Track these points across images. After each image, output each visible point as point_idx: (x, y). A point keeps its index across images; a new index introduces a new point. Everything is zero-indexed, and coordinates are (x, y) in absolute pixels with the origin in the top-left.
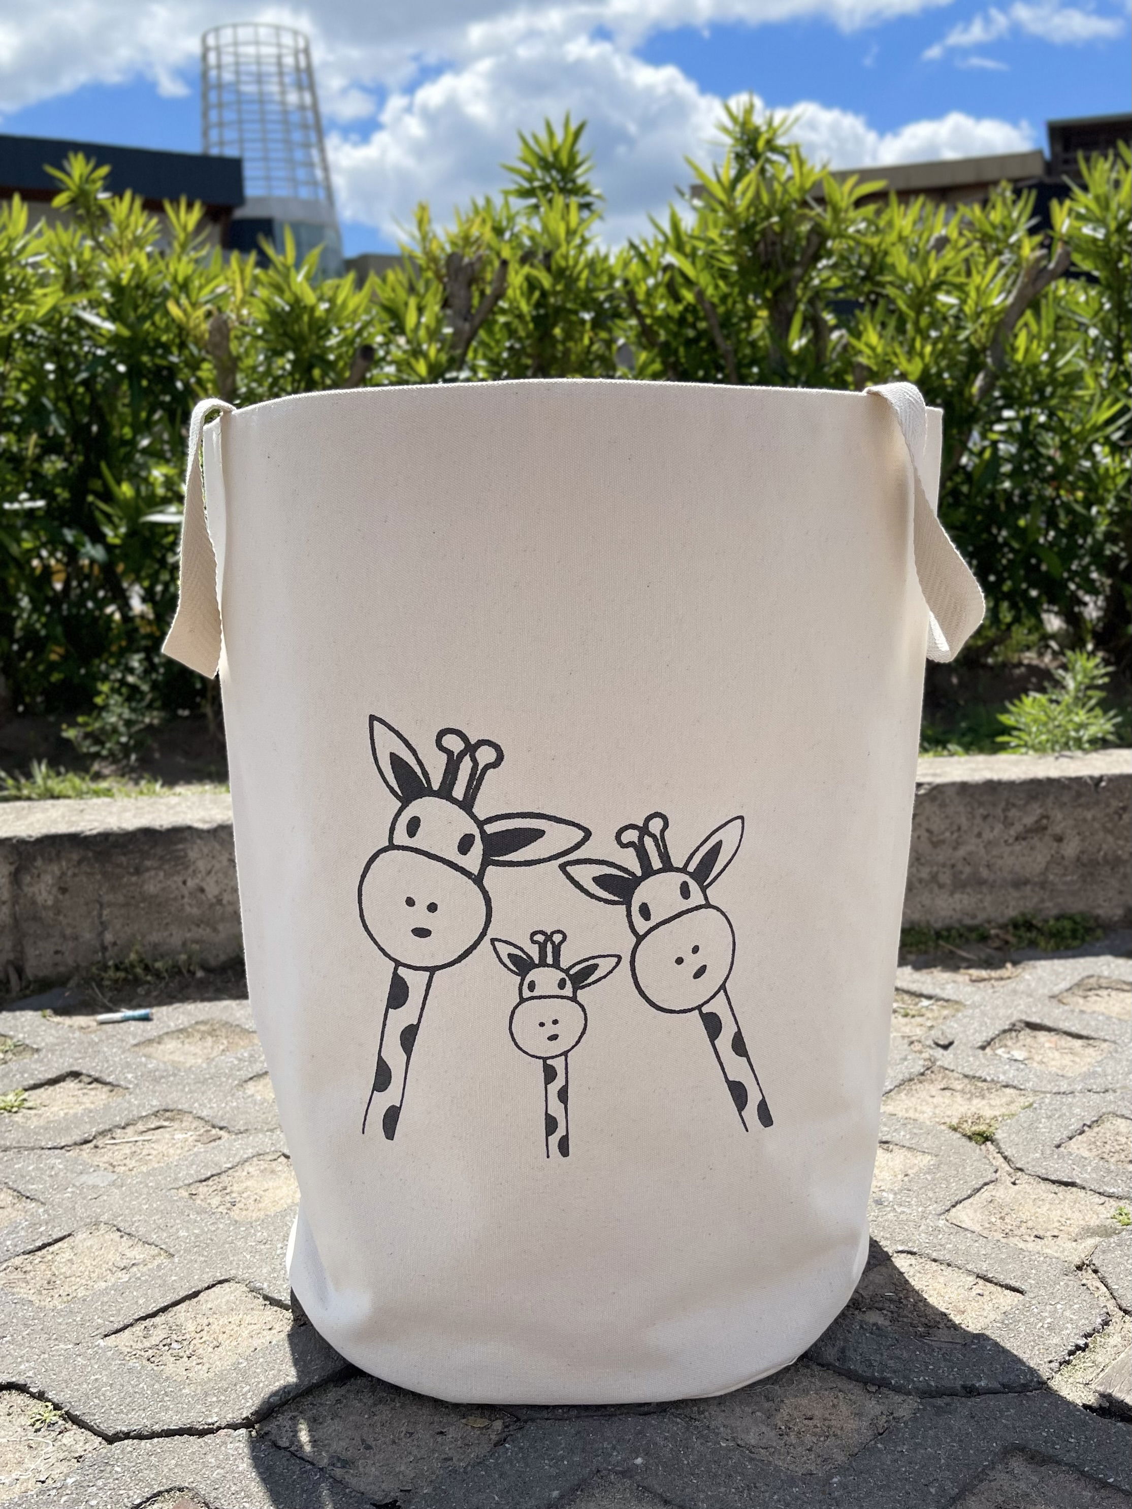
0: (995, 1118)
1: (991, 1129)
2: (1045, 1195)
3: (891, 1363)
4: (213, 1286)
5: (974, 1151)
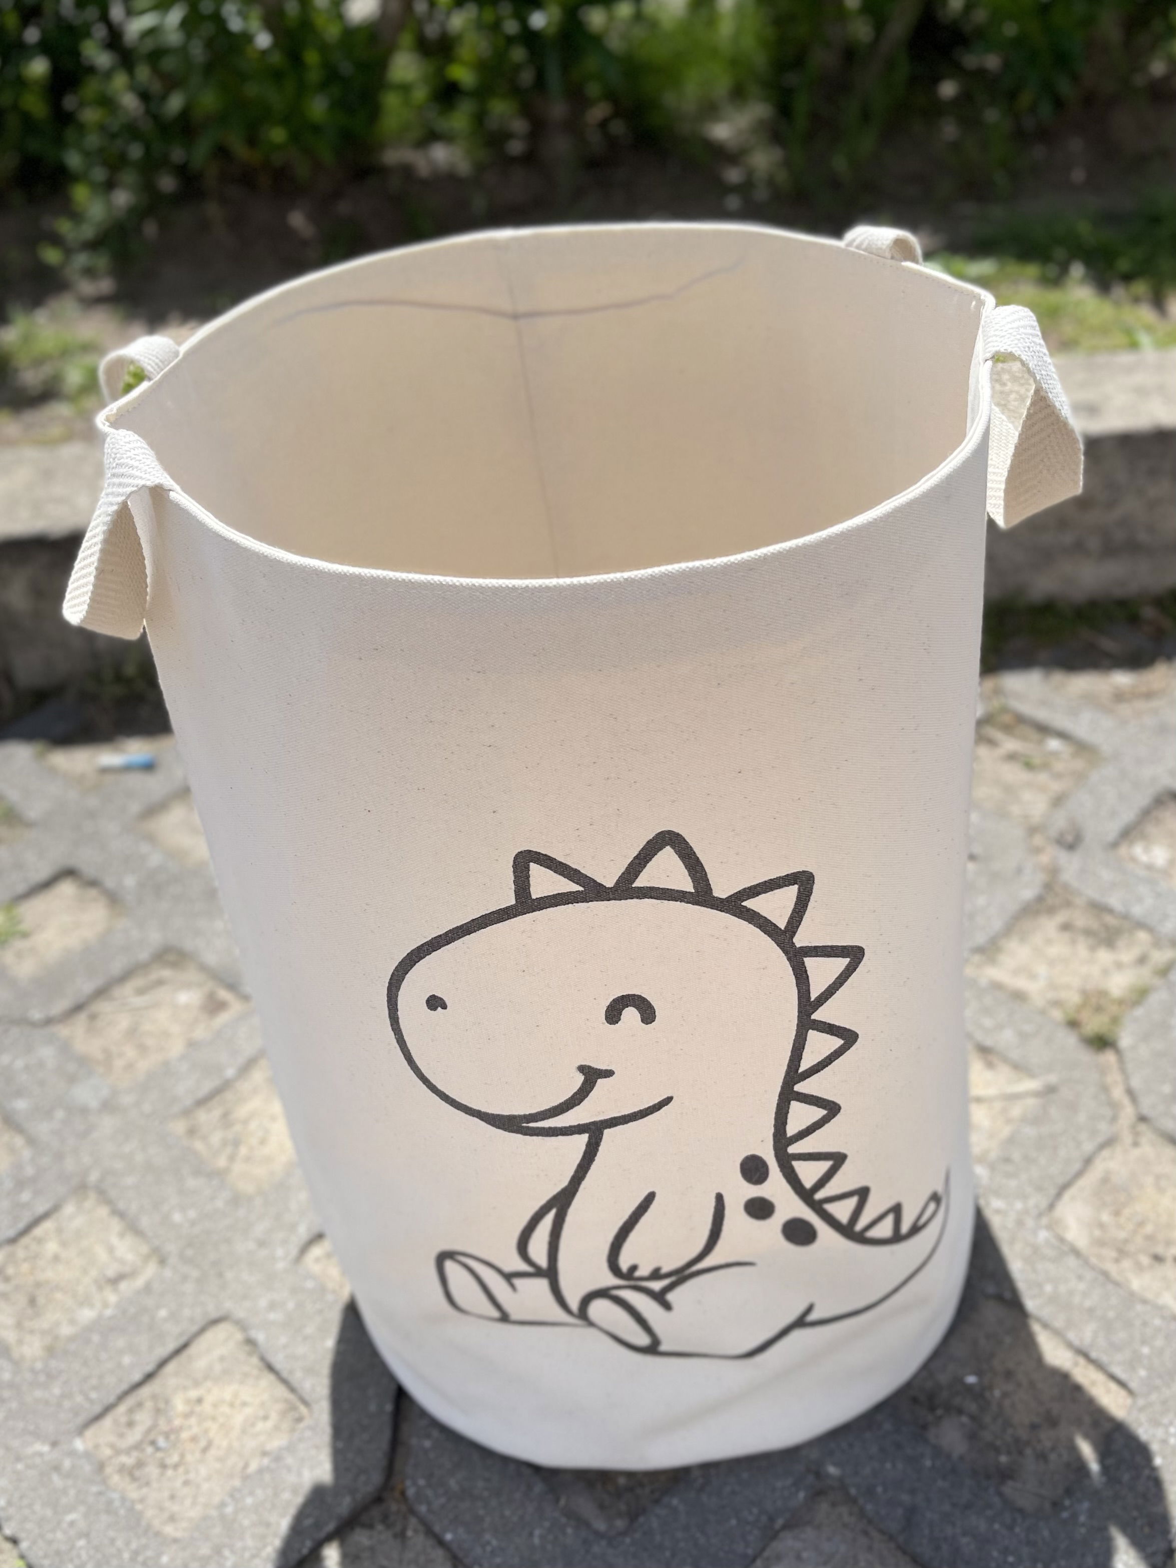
1: (1114, 1023)
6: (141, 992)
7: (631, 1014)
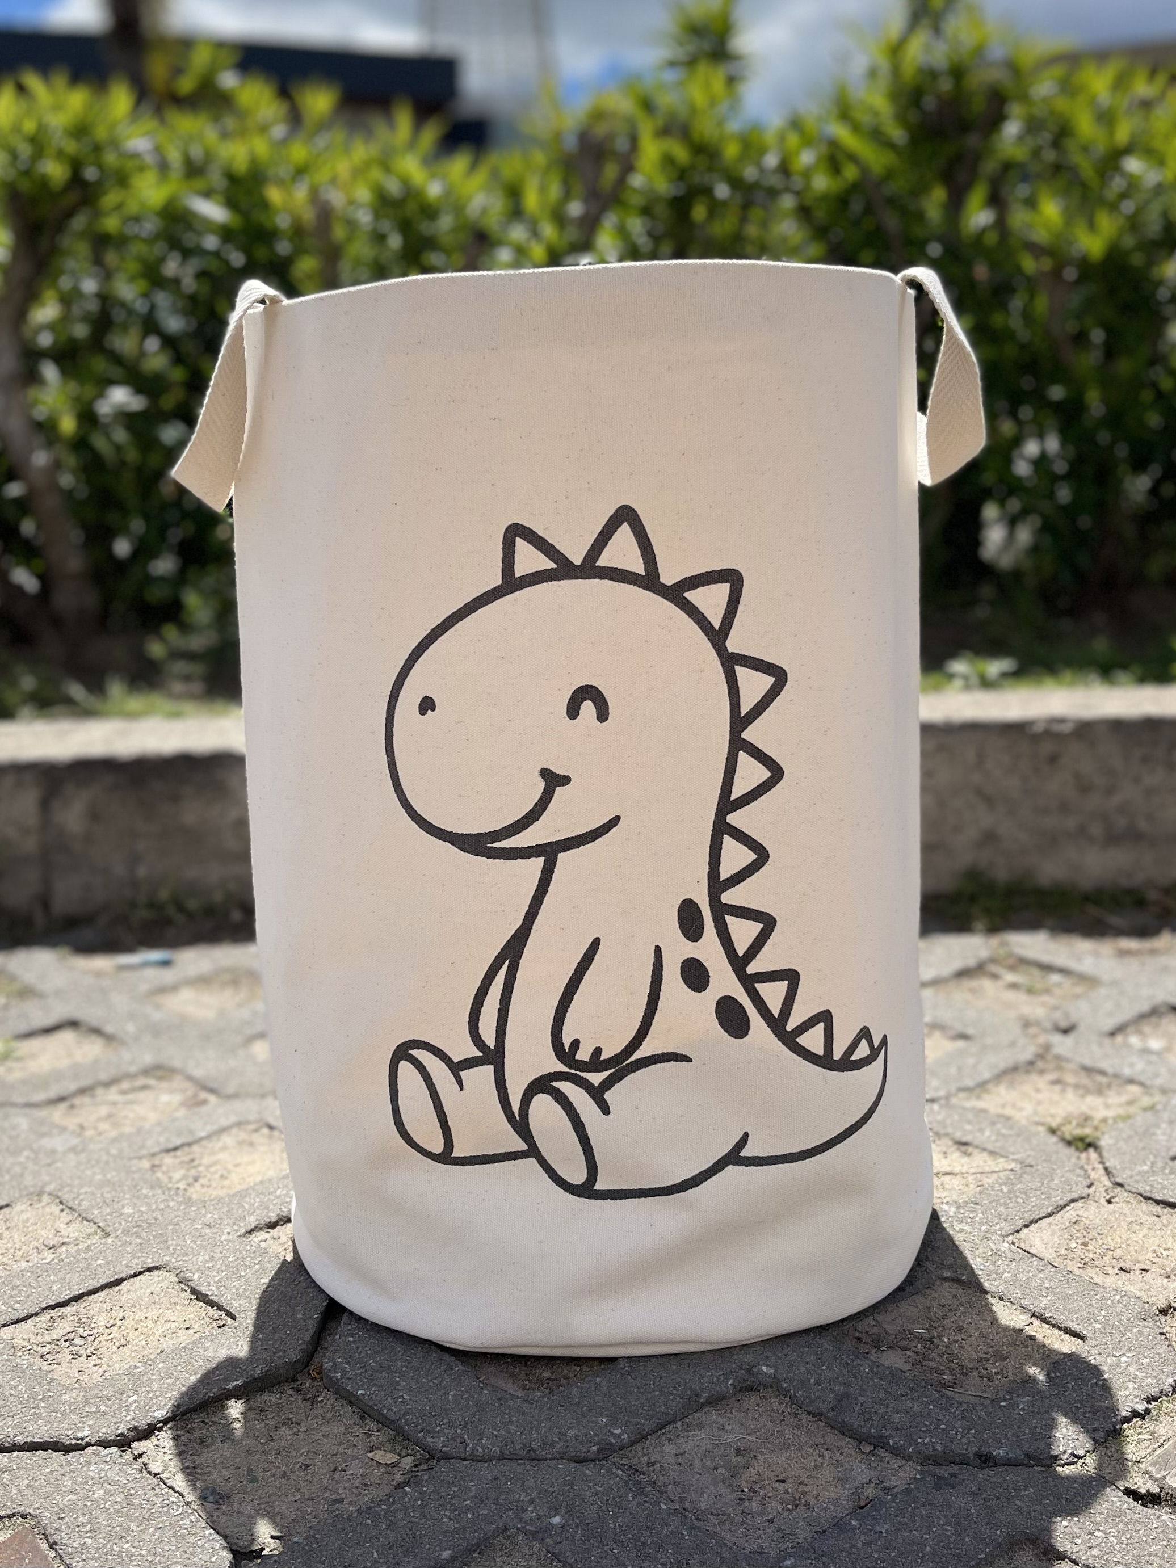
0: (1104, 1120)
1: (1098, 1134)
2: (1144, 1218)
3: (896, 1417)
4: (141, 1273)
5: (1069, 1159)
6: (124, 1092)
7: (588, 708)
